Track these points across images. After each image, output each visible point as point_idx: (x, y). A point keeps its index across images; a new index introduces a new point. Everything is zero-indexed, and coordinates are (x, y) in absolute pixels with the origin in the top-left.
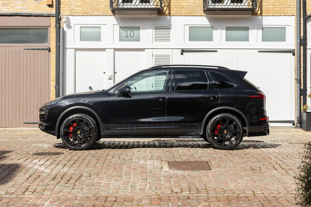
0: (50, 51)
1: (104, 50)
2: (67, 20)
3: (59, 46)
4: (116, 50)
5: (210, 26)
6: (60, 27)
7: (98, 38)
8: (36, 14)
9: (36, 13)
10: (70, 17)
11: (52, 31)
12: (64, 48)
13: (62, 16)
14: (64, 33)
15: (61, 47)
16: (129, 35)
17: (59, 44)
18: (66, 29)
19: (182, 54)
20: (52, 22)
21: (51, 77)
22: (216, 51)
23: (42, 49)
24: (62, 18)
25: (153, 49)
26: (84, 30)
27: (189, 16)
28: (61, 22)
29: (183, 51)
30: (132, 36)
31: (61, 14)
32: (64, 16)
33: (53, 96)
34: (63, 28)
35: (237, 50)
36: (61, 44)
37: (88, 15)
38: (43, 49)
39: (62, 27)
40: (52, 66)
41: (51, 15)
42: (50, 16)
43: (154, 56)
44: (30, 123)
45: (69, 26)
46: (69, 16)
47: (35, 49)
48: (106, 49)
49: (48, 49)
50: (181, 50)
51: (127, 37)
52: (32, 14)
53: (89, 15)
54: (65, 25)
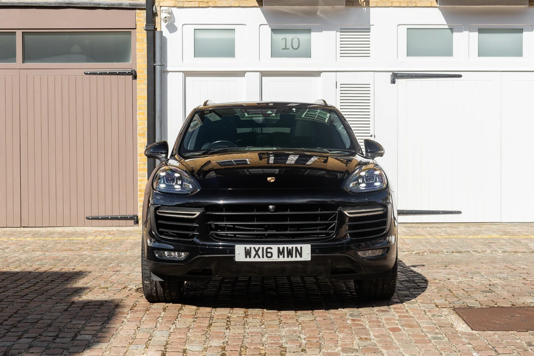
0: (135, 77)
1: (241, 74)
2: (168, 15)
3: (154, 67)
4: (264, 74)
5: (447, 27)
6: (156, 29)
7: (229, 51)
8: (108, 5)
9: (107, 3)
10: (175, 10)
11: (140, 38)
12: (164, 72)
13: (158, 9)
14: (164, 40)
15: (158, 68)
16: (289, 46)
17: (155, 62)
18: (166, 33)
19: (393, 82)
20: (138, 21)
21: (139, 128)
22: (460, 76)
23: (120, 74)
24: (158, 13)
25: (336, 71)
26: (201, 36)
27: (407, 7)
28: (157, 19)
29: (396, 76)
30: (295, 46)
31: (156, 4)
32: (162, 8)
33: (142, 166)
34: (161, 32)
35: (500, 73)
36: (158, 63)
37: (209, 7)
38: (123, 73)
39: (158, 30)
40: (139, 107)
41: (137, 5)
42: (135, 9)
43: (339, 86)
44: (97, 218)
45: (172, 28)
46: (173, 9)
47: (105, 74)
48: (245, 72)
49: (132, 74)
50: (391, 73)
51: (286, 48)
52: (99, 4)
53: (212, 7)
54: (164, 25)
